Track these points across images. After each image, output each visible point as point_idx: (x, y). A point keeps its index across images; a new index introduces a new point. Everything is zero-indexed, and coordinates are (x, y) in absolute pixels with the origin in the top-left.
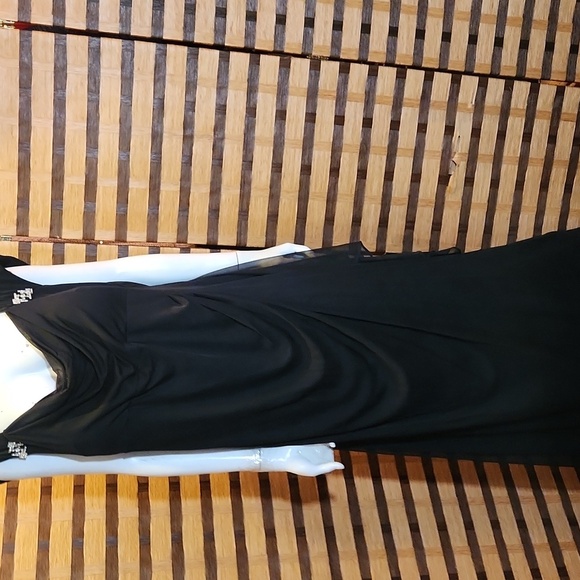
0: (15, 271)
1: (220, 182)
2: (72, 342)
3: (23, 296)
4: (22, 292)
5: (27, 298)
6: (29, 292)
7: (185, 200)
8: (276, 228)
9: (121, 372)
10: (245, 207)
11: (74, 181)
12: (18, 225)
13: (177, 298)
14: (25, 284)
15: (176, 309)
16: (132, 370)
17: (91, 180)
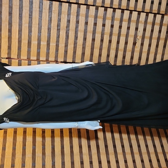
0: (6, 67)
1: (68, 43)
2: (23, 89)
3: (9, 75)
4: (8, 74)
5: (10, 76)
6: (10, 74)
7: (57, 48)
8: (84, 57)
9: (37, 98)
10: (75, 51)
11: (25, 42)
12: (8, 54)
13: (54, 77)
14: (9, 71)
15: (54, 80)
16: (40, 97)
17: (30, 41)
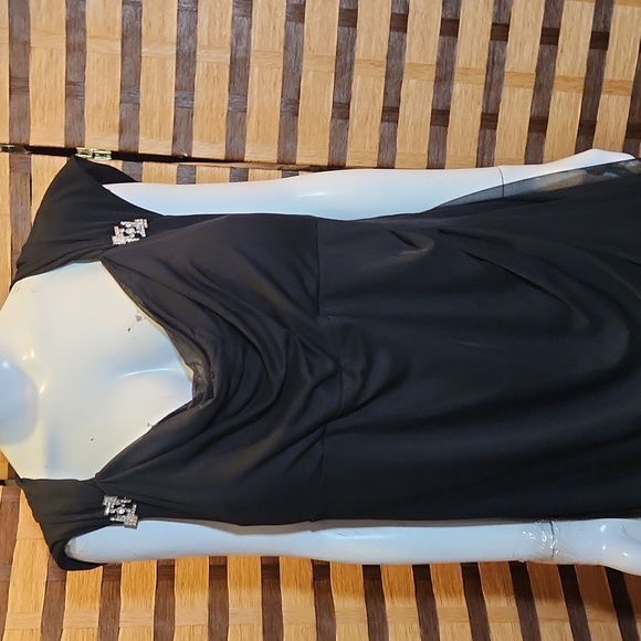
0: (117, 189)
1: (453, 63)
3: (131, 231)
4: (128, 224)
5: (137, 235)
6: (141, 225)
7: (392, 92)
10: (492, 106)
11: (212, 61)
12: (121, 132)
14: (134, 212)
15: (408, 254)
17: (240, 54)
